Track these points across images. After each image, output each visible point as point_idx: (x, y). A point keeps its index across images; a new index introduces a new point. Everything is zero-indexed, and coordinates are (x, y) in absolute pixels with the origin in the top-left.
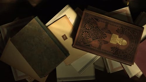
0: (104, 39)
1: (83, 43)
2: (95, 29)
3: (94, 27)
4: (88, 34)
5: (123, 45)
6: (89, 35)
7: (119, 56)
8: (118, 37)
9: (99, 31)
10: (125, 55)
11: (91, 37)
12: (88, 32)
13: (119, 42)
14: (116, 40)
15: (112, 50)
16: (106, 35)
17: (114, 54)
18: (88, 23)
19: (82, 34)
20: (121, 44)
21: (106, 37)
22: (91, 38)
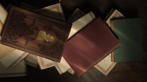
0: (31, 36)
1: (10, 40)
2: (23, 25)
3: (22, 24)
4: (15, 30)
5: (50, 41)
6: (16, 32)
7: (45, 52)
8: (45, 34)
9: (26, 28)
10: (52, 52)
11: (18, 33)
12: (15, 29)
13: (47, 39)
14: (42, 36)
15: (38, 47)
16: (33, 31)
17: (41, 51)
18: (15, 20)
19: (9, 31)
20: (48, 41)
21: (33, 33)
22: (18, 35)
